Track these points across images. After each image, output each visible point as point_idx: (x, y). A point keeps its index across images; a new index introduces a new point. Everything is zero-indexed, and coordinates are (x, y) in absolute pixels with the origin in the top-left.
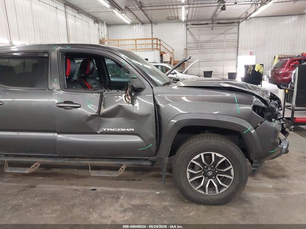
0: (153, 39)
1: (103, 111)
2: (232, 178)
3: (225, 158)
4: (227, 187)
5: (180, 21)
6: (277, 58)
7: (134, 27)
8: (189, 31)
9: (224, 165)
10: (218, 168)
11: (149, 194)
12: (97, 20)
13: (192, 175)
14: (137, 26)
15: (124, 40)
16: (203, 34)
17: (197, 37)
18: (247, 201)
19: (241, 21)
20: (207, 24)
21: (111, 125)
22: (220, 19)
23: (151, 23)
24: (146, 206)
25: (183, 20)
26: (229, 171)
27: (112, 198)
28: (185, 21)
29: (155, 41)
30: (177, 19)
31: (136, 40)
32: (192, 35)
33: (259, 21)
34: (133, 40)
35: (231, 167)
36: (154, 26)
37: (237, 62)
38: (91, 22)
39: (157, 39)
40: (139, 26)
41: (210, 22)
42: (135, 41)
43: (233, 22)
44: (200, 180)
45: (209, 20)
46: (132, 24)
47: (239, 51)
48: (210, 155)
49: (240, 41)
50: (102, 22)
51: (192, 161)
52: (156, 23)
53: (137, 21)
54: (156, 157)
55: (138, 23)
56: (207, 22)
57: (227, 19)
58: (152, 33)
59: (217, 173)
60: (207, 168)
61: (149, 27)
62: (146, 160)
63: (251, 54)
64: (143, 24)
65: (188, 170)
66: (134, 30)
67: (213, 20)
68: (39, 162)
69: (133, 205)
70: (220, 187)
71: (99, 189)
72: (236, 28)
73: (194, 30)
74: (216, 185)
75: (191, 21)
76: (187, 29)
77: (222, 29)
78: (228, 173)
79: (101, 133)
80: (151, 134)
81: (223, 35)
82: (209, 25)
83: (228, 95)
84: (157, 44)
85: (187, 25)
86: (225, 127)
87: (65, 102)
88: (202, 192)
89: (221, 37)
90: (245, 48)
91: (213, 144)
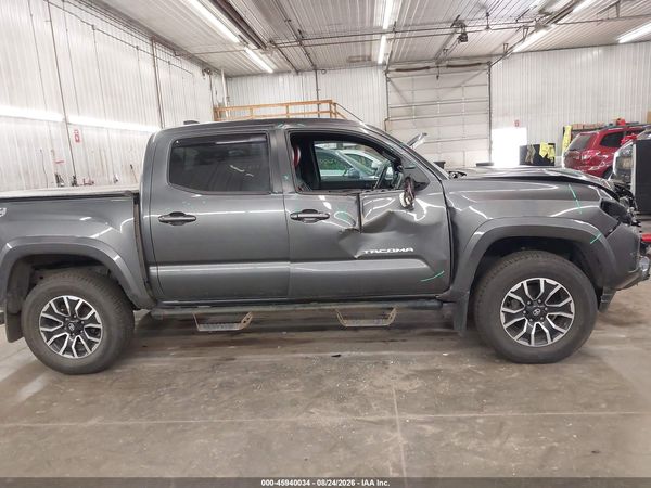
0: (319, 103)
1: (365, 221)
2: (572, 317)
3: (560, 286)
4: (565, 331)
5: (374, 65)
6: (568, 132)
7: (280, 79)
8: (393, 84)
9: (559, 296)
10: (549, 302)
11: (433, 358)
12: (207, 69)
13: (509, 317)
14: (286, 77)
15: (265, 106)
16: (419, 89)
17: (407, 94)
18: (593, 357)
19: (494, 60)
20: (428, 68)
21: (376, 243)
22: (452, 59)
23: (316, 70)
24: (439, 370)
25: (380, 62)
26: (568, 305)
27: (376, 363)
28: (384, 64)
29: (325, 107)
30: (367, 61)
31: (287, 105)
32: (398, 91)
33: (528, 59)
34: (282, 105)
35: (570, 299)
36: (321, 76)
37: (491, 142)
38: (197, 71)
39: (330, 102)
40: (291, 77)
41: (433, 64)
42: (285, 108)
43: (479, 64)
44: (520, 325)
45: (430, 61)
46: (277, 73)
47: (493, 120)
48: (538, 283)
49: (493, 99)
50: (218, 72)
51: (509, 294)
52: (324, 70)
53: (289, 67)
54: (449, 291)
55: (289, 72)
56: (427, 65)
57: (466, 58)
58: (317, 90)
59: (547, 312)
60: (532, 304)
61: (310, 78)
62: (429, 299)
63: (517, 124)
64: (298, 72)
65: (503, 309)
66: (281, 85)
67: (438, 61)
68: (253, 312)
69: (417, 371)
70: (554, 332)
71: (345, 354)
72: (484, 75)
73: (402, 80)
74: (546, 331)
75: (395, 62)
76: (388, 80)
77: (457, 77)
78: (566, 308)
79: (359, 258)
80: (443, 254)
81: (459, 90)
82: (431, 70)
83: (554, 187)
84: (331, 112)
85: (387, 72)
86: (557, 236)
87: (304, 212)
88: (526, 343)
89: (457, 93)
90: (505, 114)
91: (543, 264)
